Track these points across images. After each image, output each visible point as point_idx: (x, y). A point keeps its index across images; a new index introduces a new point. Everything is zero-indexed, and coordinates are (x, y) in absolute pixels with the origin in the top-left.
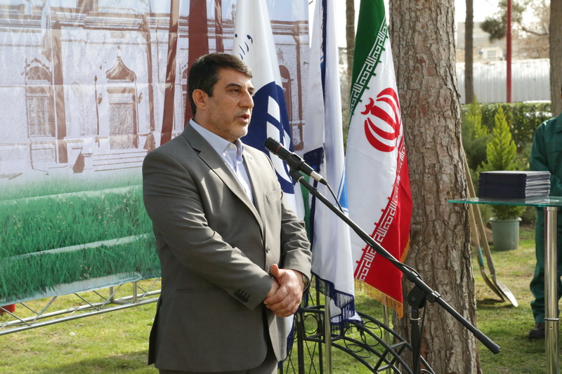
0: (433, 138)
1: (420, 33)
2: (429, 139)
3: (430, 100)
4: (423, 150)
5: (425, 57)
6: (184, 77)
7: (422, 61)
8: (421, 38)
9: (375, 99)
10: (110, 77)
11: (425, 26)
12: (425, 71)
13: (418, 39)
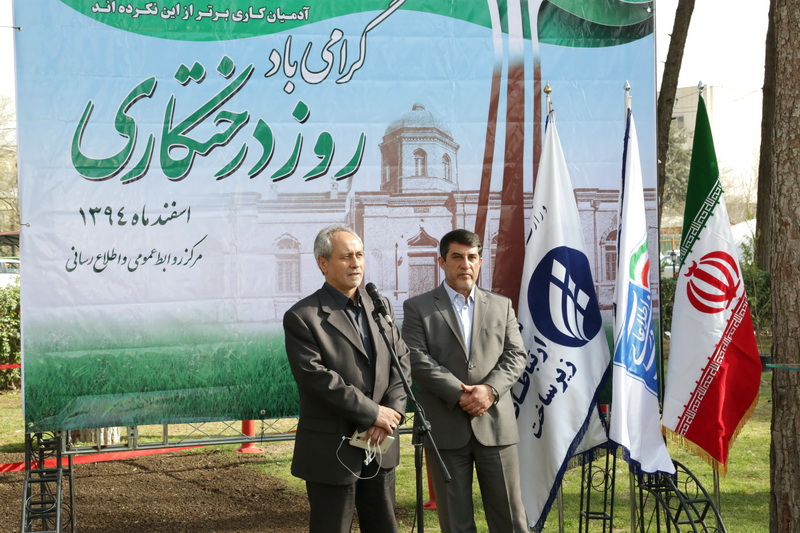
0: (796, 301)
1: (785, 196)
2: (792, 303)
3: (792, 263)
4: (787, 313)
5: (789, 220)
6: (493, 242)
7: (786, 224)
8: (786, 201)
9: (698, 262)
10: (411, 243)
11: (790, 190)
12: (789, 235)
13: (783, 202)
